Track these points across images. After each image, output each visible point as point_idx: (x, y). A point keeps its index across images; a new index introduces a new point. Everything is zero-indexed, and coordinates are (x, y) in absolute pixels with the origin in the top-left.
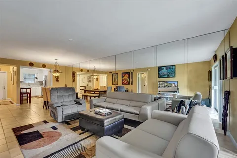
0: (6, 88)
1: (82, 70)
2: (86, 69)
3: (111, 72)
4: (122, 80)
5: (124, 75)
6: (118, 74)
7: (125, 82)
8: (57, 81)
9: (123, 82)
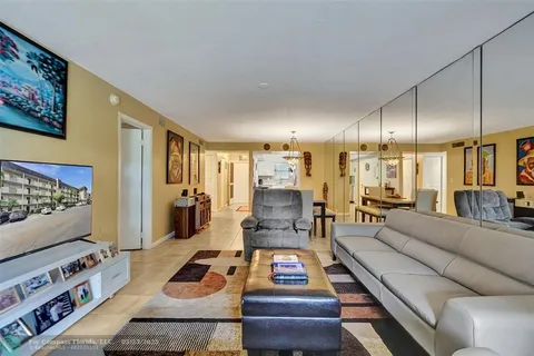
1: (363, 147)
2: (373, 144)
3: (461, 144)
4: (518, 166)
5: (527, 147)
6: (494, 145)
7: (530, 174)
8: (308, 175)
9: (523, 173)
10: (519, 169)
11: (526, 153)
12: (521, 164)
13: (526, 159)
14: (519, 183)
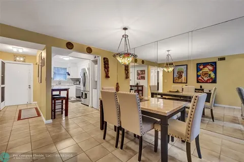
0: (32, 87)
4: (197, 75)
5: (202, 67)
6: (187, 65)
7: (203, 78)
8: (107, 77)
9: (200, 78)
10: (198, 76)
11: (201, 70)
12: (199, 74)
13: (201, 72)
14: (198, 82)
